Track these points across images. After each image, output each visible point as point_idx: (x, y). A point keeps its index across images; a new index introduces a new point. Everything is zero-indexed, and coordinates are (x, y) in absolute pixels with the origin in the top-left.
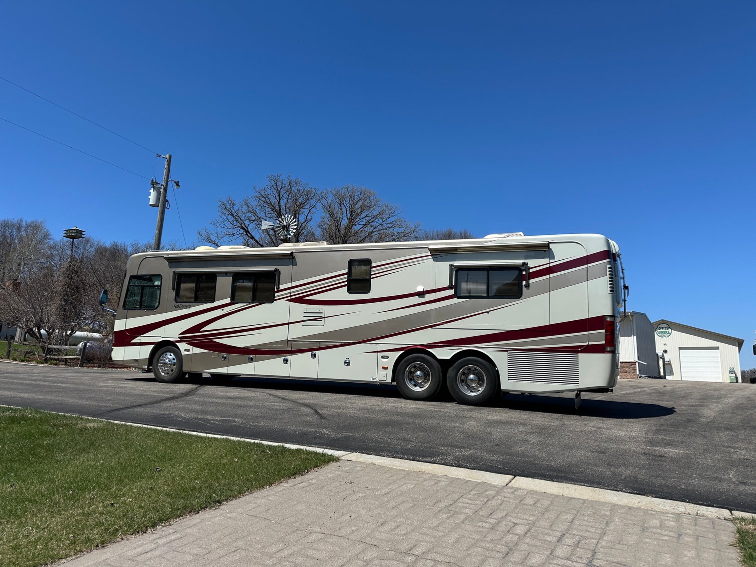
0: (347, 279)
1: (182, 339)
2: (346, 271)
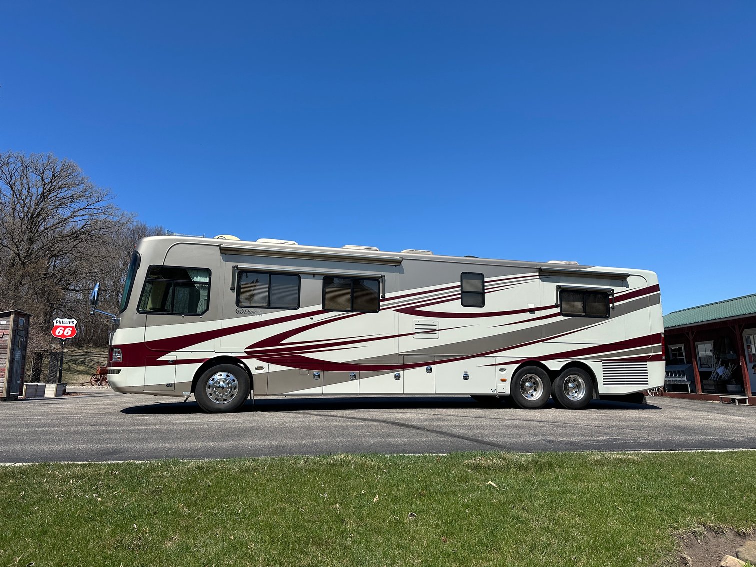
0: (460, 292)
2: (459, 284)
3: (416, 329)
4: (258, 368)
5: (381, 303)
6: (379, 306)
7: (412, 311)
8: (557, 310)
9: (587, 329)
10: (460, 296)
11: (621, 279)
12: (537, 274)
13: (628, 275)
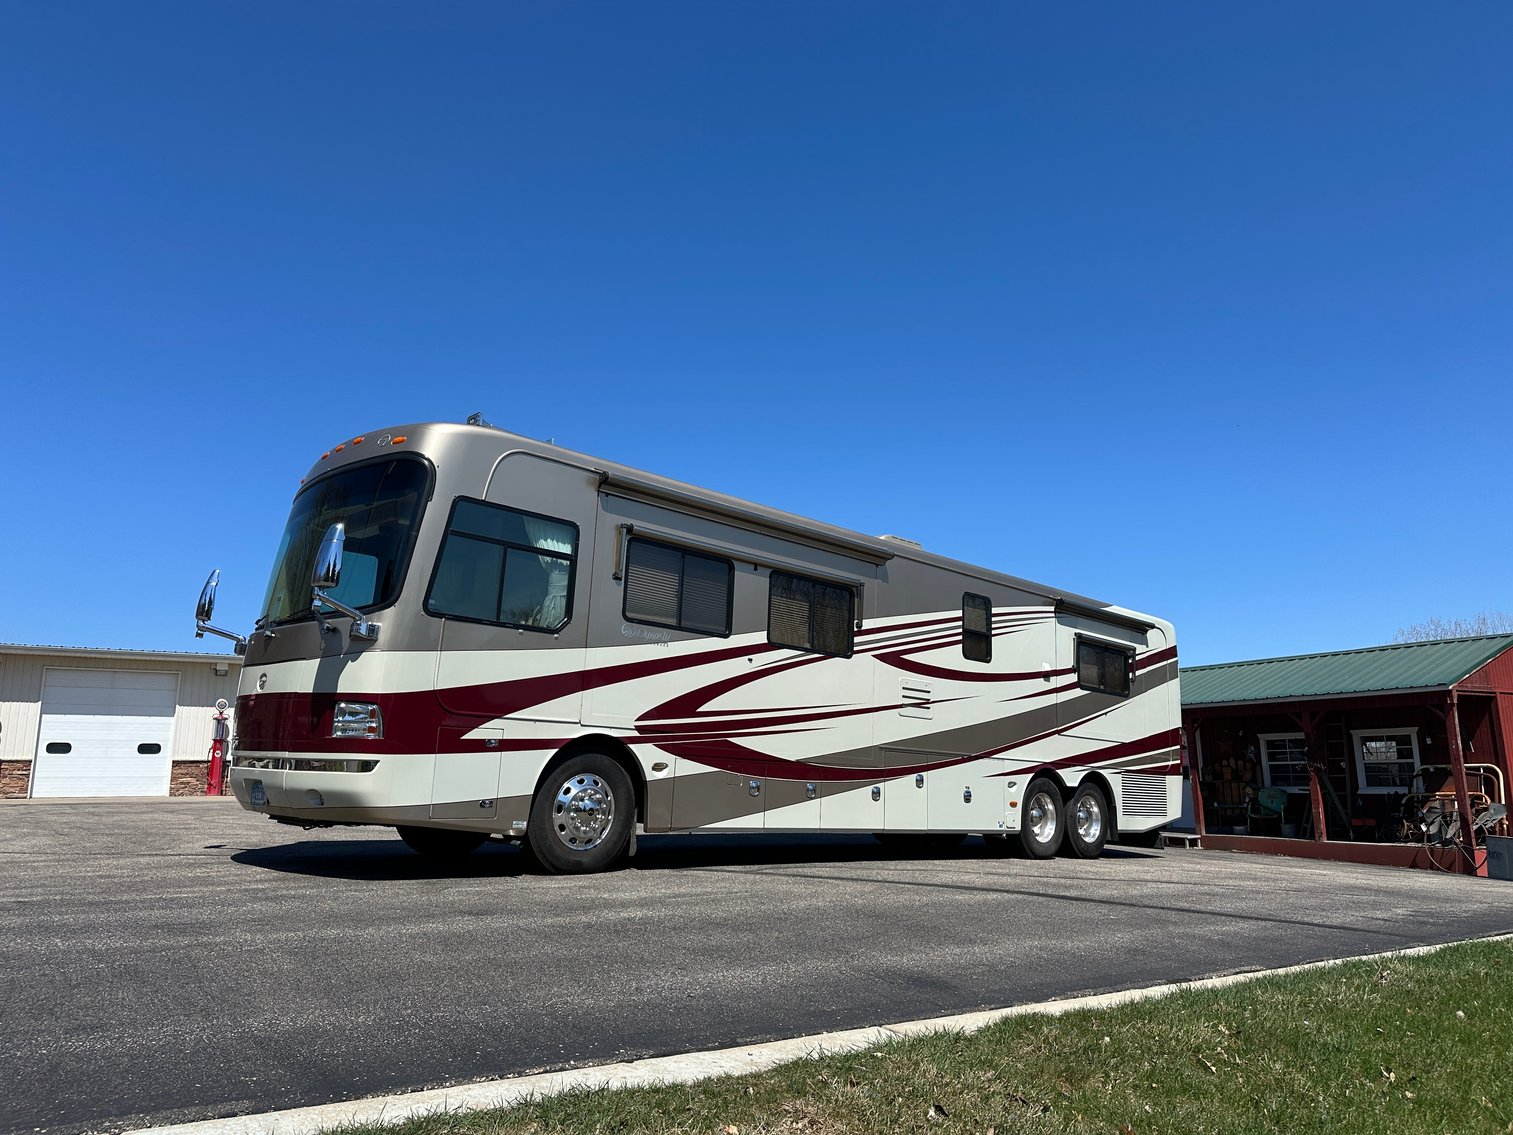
0: (960, 630)
1: (646, 734)
2: (959, 613)
3: (904, 697)
4: (658, 767)
5: (857, 640)
6: (853, 644)
7: (895, 659)
8: (1073, 678)
9: (1106, 714)
10: (960, 637)
11: (1140, 629)
12: (1052, 609)
13: (1152, 626)
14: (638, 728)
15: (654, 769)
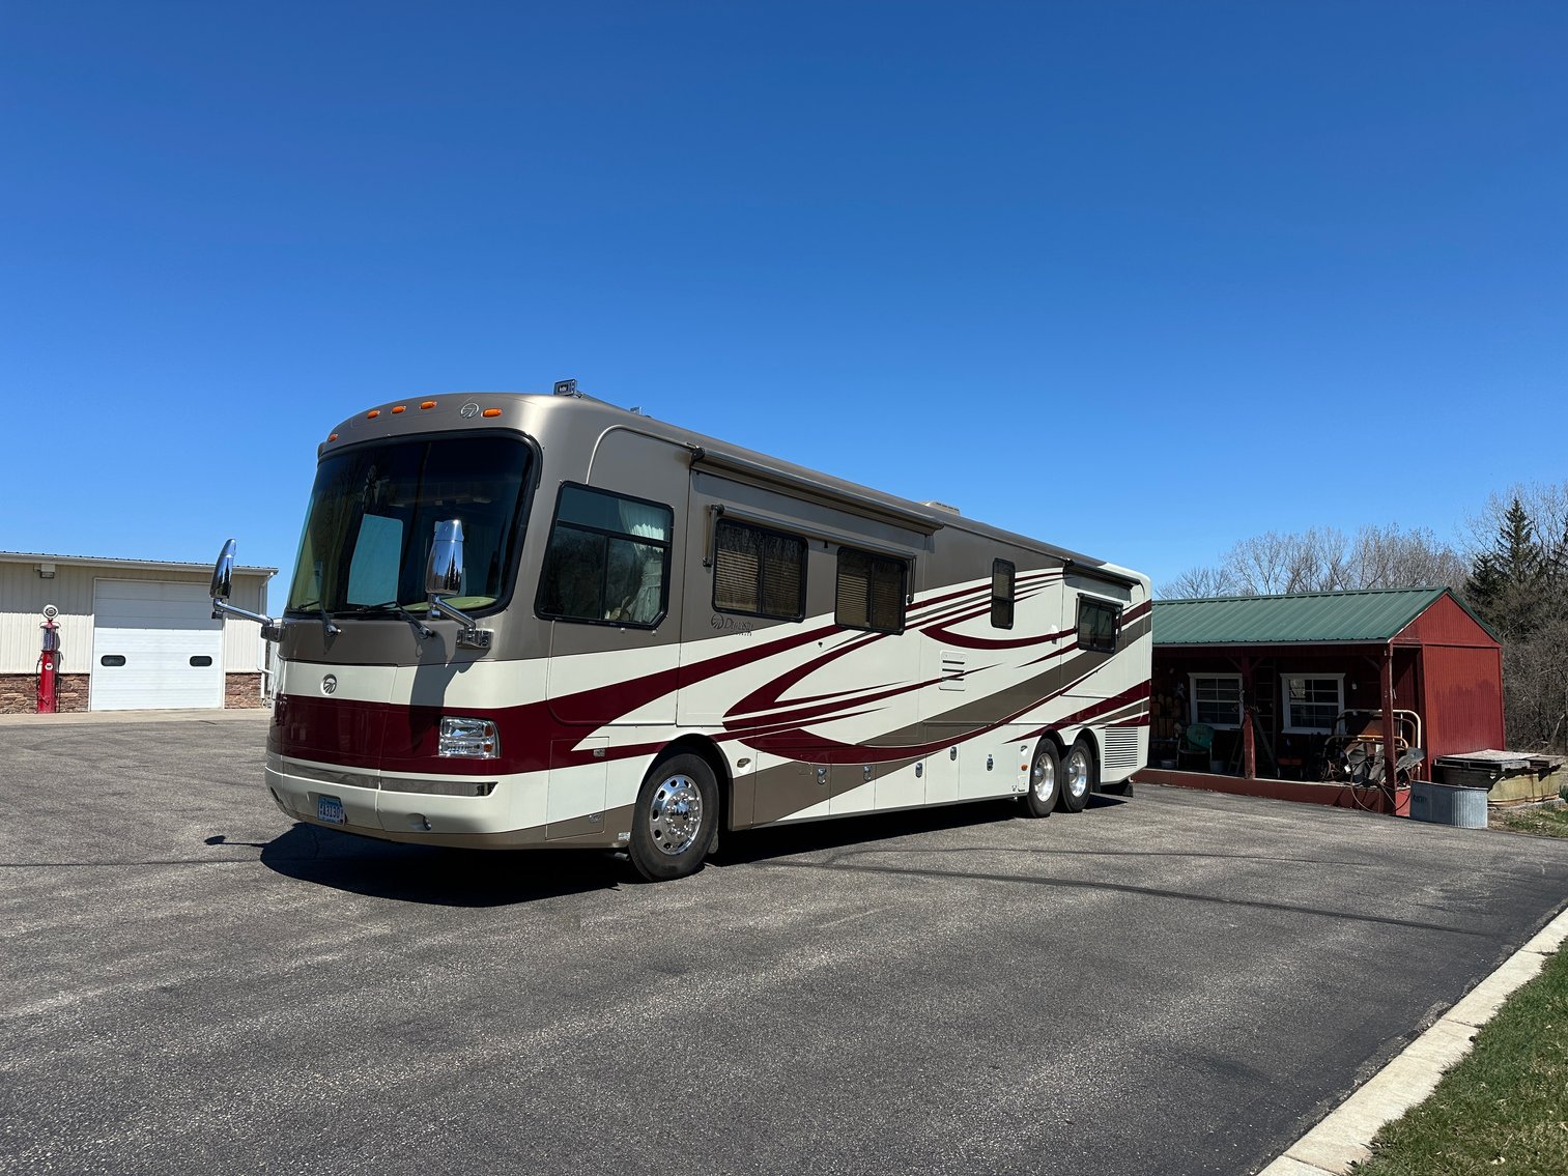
0: (990, 598)
1: (734, 730)
2: (989, 581)
3: (943, 670)
4: (742, 763)
5: (908, 615)
6: (905, 620)
7: (937, 633)
8: (1073, 638)
9: (1096, 671)
10: (989, 605)
11: (1125, 584)
12: (1061, 570)
13: (1138, 583)
14: (726, 725)
15: (738, 765)
